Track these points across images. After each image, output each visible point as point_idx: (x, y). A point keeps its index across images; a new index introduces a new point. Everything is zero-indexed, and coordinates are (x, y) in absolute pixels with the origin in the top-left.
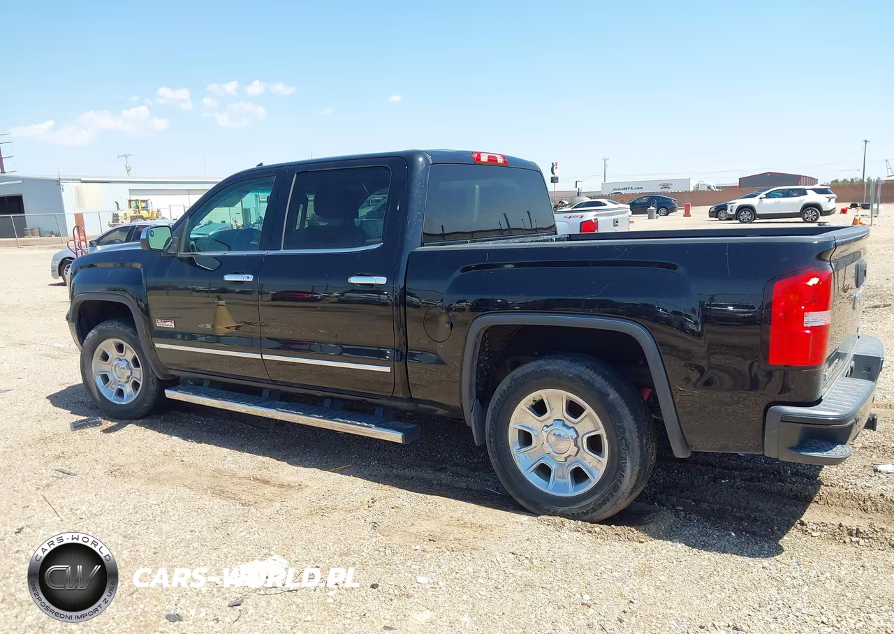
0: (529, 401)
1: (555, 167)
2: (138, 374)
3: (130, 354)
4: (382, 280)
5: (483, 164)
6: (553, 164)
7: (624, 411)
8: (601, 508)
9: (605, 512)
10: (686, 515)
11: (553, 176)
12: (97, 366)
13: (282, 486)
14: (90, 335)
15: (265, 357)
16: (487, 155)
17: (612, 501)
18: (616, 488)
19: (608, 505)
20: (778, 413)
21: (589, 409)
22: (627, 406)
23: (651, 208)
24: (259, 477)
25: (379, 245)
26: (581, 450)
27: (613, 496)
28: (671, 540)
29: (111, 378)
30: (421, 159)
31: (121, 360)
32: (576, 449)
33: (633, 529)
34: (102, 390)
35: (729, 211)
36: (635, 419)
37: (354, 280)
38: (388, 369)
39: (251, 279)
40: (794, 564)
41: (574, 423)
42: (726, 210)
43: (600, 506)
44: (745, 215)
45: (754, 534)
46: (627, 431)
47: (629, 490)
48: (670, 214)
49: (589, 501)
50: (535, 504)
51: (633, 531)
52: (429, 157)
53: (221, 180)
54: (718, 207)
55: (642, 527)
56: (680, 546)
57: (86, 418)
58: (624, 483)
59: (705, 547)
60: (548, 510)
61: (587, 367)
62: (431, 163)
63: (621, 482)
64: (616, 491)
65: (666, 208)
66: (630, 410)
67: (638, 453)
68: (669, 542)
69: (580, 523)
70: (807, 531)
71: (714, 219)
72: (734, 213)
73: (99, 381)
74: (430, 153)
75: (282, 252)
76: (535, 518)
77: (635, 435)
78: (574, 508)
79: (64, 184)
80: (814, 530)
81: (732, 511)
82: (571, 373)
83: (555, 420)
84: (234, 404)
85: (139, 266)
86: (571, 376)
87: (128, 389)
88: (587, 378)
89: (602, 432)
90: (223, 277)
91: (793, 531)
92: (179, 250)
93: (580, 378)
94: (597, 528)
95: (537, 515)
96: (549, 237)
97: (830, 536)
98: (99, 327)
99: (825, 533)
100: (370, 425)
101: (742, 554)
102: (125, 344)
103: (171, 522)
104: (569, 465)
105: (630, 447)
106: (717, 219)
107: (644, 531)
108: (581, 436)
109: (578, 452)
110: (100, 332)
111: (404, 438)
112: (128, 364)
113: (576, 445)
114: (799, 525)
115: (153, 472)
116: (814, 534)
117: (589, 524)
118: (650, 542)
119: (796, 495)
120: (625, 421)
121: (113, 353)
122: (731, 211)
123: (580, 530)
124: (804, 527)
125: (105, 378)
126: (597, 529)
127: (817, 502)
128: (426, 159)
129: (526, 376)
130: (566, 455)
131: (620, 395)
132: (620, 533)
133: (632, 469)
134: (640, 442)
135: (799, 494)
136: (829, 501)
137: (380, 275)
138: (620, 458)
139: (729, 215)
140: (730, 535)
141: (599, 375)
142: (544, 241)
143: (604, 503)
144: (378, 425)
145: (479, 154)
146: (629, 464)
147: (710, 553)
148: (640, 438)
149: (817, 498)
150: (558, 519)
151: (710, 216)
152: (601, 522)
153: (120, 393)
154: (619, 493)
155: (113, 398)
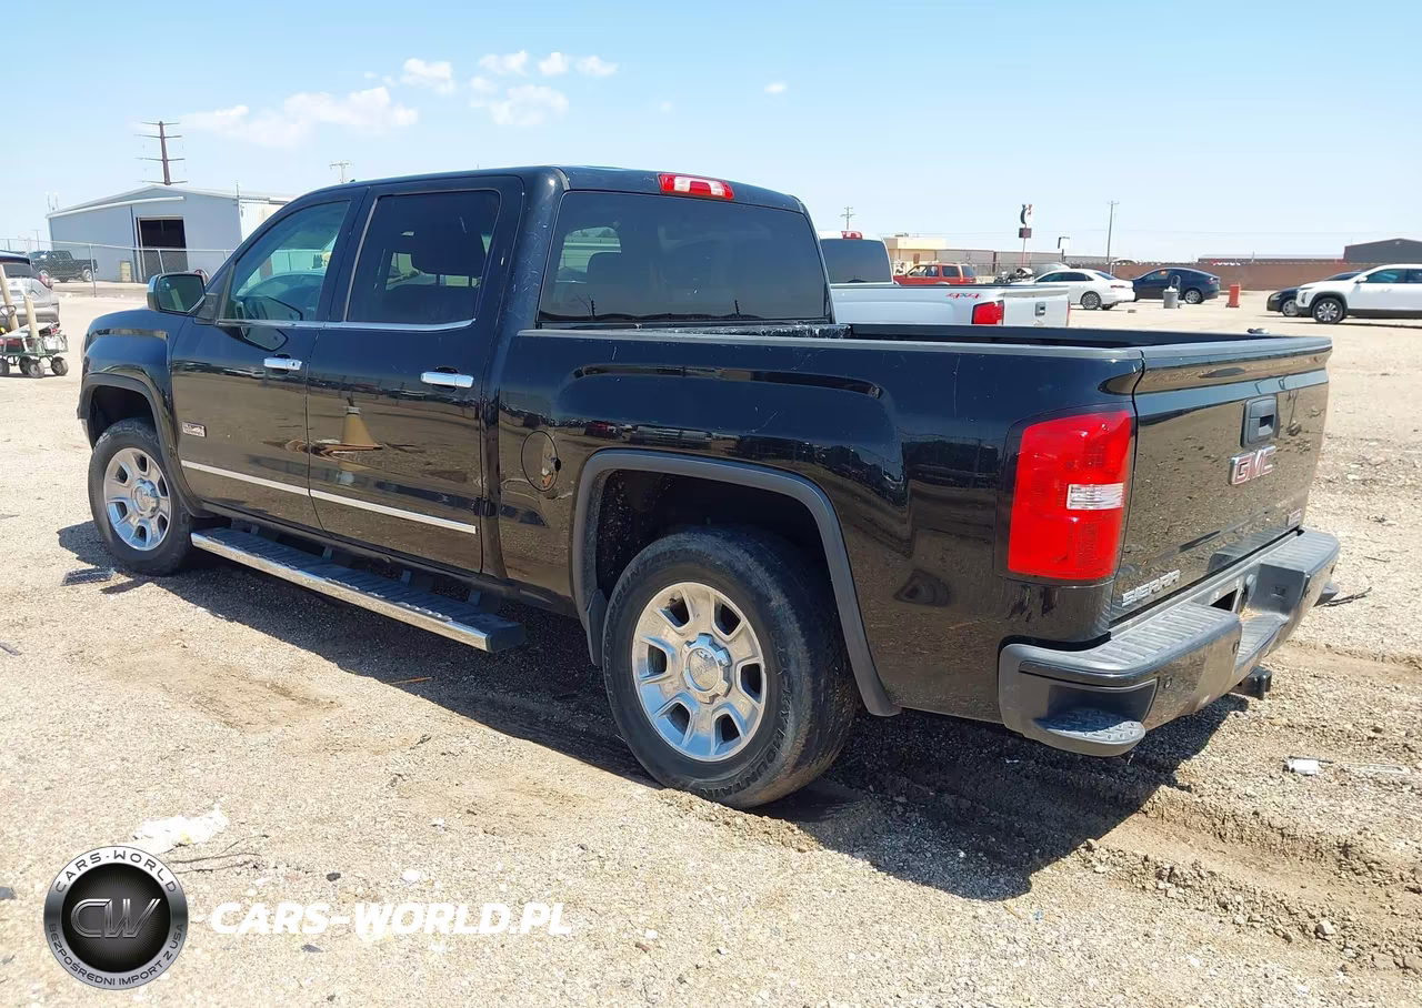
0: (664, 598)
1: (1027, 211)
2: (166, 505)
3: (155, 474)
4: (465, 381)
5: (681, 194)
6: (1024, 206)
7: (792, 627)
8: (749, 785)
9: (756, 793)
10: (904, 813)
11: (1023, 226)
12: (110, 486)
13: (305, 701)
14: (101, 440)
15: (314, 493)
16: (689, 180)
17: (766, 775)
18: (771, 755)
19: (760, 781)
20: (1017, 656)
21: (744, 622)
22: (798, 620)
23: (1171, 289)
24: (280, 684)
25: (469, 323)
26: (733, 688)
27: (766, 768)
28: (851, 853)
29: (130, 509)
30: (552, 182)
31: (144, 482)
32: (726, 684)
33: (794, 827)
34: (116, 527)
35: (1298, 302)
36: (809, 644)
37: (430, 378)
38: (471, 529)
39: (297, 368)
40: (1031, 916)
41: (727, 643)
42: (1295, 298)
43: (748, 781)
44: (1328, 310)
45: (995, 856)
46: (793, 662)
47: (792, 761)
48: (1206, 302)
49: (734, 772)
50: (660, 769)
51: (793, 831)
52: (565, 180)
53: (291, 200)
54: (1284, 294)
55: (810, 826)
56: (862, 865)
57: (93, 567)
58: (783, 748)
59: (900, 871)
60: (676, 781)
61: (746, 551)
62: (567, 187)
63: (779, 747)
64: (771, 761)
65: (1198, 290)
66: (801, 628)
67: (807, 700)
68: (846, 856)
69: (717, 806)
70: (1090, 861)
71: (1275, 313)
72: (1307, 305)
73: (113, 510)
74: (568, 171)
75: (344, 325)
76: (656, 792)
77: (805, 670)
78: (713, 782)
79: (244, 205)
80: (1101, 862)
81: (988, 815)
82: (720, 559)
83: (701, 634)
84: (275, 565)
85: (162, 335)
86: (719, 563)
87: (152, 528)
88: (742, 569)
89: (760, 660)
90: (263, 361)
91: (1071, 861)
92: (217, 313)
93: (732, 568)
94: (740, 818)
95: (661, 786)
96: (807, 327)
97: (1125, 874)
98: (114, 428)
99: (1119, 869)
100: (445, 617)
101: (953, 891)
102: (148, 457)
103: (103, 741)
104: (714, 711)
105: (796, 689)
106: (1281, 314)
107: (813, 833)
108: (734, 663)
109: (729, 690)
110: (115, 436)
111: (490, 642)
112: (154, 489)
113: (727, 678)
114: (1083, 850)
115: (129, 660)
116: (1100, 868)
117: (730, 811)
118: (816, 852)
119: (1116, 798)
120: (792, 645)
121: (133, 471)
122: (1303, 301)
123: (714, 818)
124: (1089, 854)
125: (122, 508)
126: (739, 821)
127: (1146, 813)
128: (559, 183)
129: (657, 558)
130: (711, 693)
131: (790, 602)
132: (772, 830)
133: (797, 727)
134: (813, 683)
135: (1120, 796)
136: (1165, 814)
137: (464, 372)
138: (780, 706)
139: (1298, 308)
140: (957, 855)
141: (762, 566)
142: (795, 334)
143: (754, 778)
144: (457, 620)
145: (671, 178)
146: (791, 718)
147: (902, 883)
148: (815, 676)
149: (1147, 806)
150: (686, 797)
151: (1269, 309)
152: (748, 810)
153: (142, 532)
154: (777, 763)
155: (130, 540)
